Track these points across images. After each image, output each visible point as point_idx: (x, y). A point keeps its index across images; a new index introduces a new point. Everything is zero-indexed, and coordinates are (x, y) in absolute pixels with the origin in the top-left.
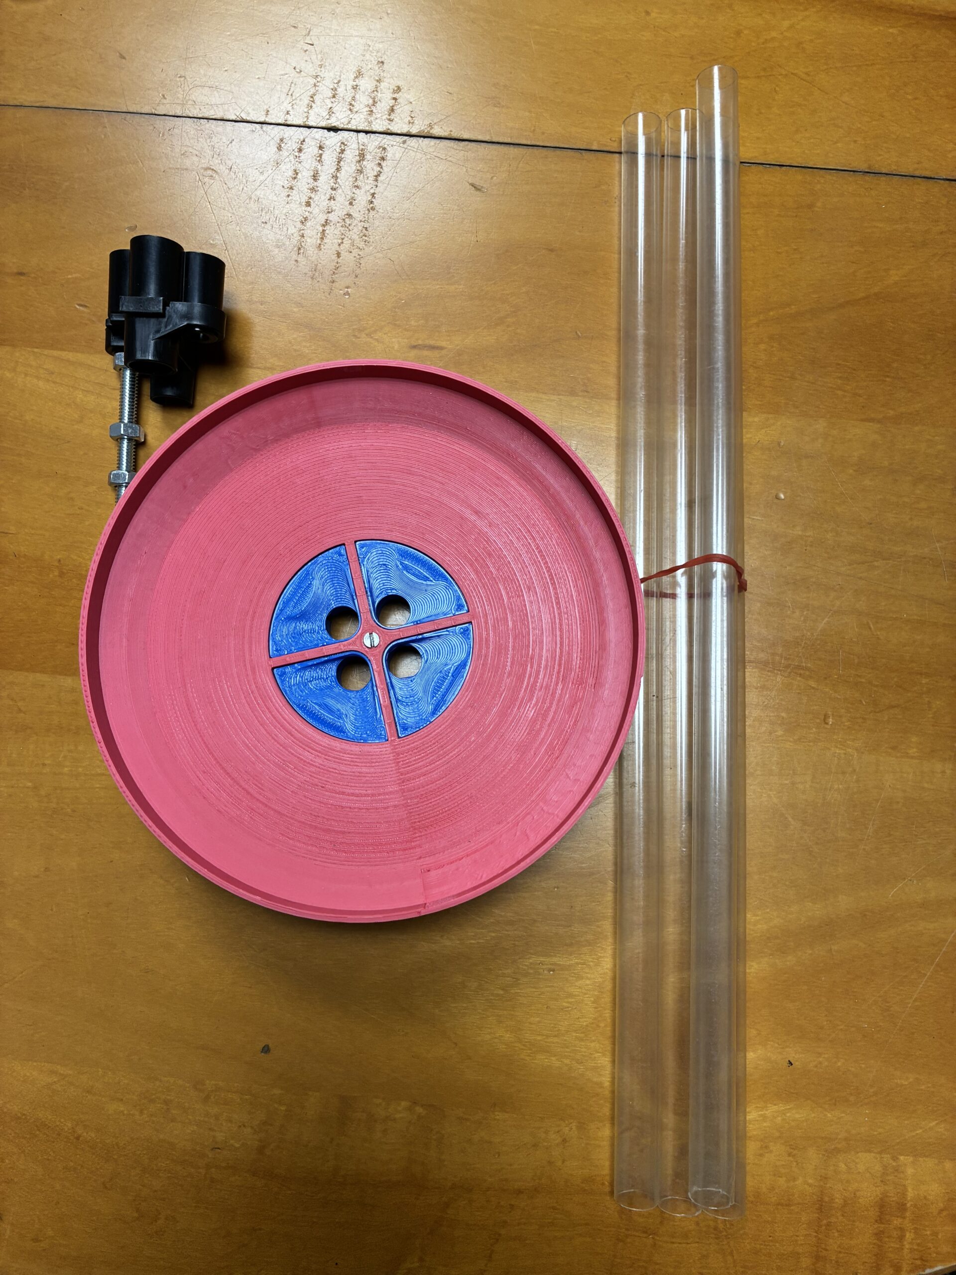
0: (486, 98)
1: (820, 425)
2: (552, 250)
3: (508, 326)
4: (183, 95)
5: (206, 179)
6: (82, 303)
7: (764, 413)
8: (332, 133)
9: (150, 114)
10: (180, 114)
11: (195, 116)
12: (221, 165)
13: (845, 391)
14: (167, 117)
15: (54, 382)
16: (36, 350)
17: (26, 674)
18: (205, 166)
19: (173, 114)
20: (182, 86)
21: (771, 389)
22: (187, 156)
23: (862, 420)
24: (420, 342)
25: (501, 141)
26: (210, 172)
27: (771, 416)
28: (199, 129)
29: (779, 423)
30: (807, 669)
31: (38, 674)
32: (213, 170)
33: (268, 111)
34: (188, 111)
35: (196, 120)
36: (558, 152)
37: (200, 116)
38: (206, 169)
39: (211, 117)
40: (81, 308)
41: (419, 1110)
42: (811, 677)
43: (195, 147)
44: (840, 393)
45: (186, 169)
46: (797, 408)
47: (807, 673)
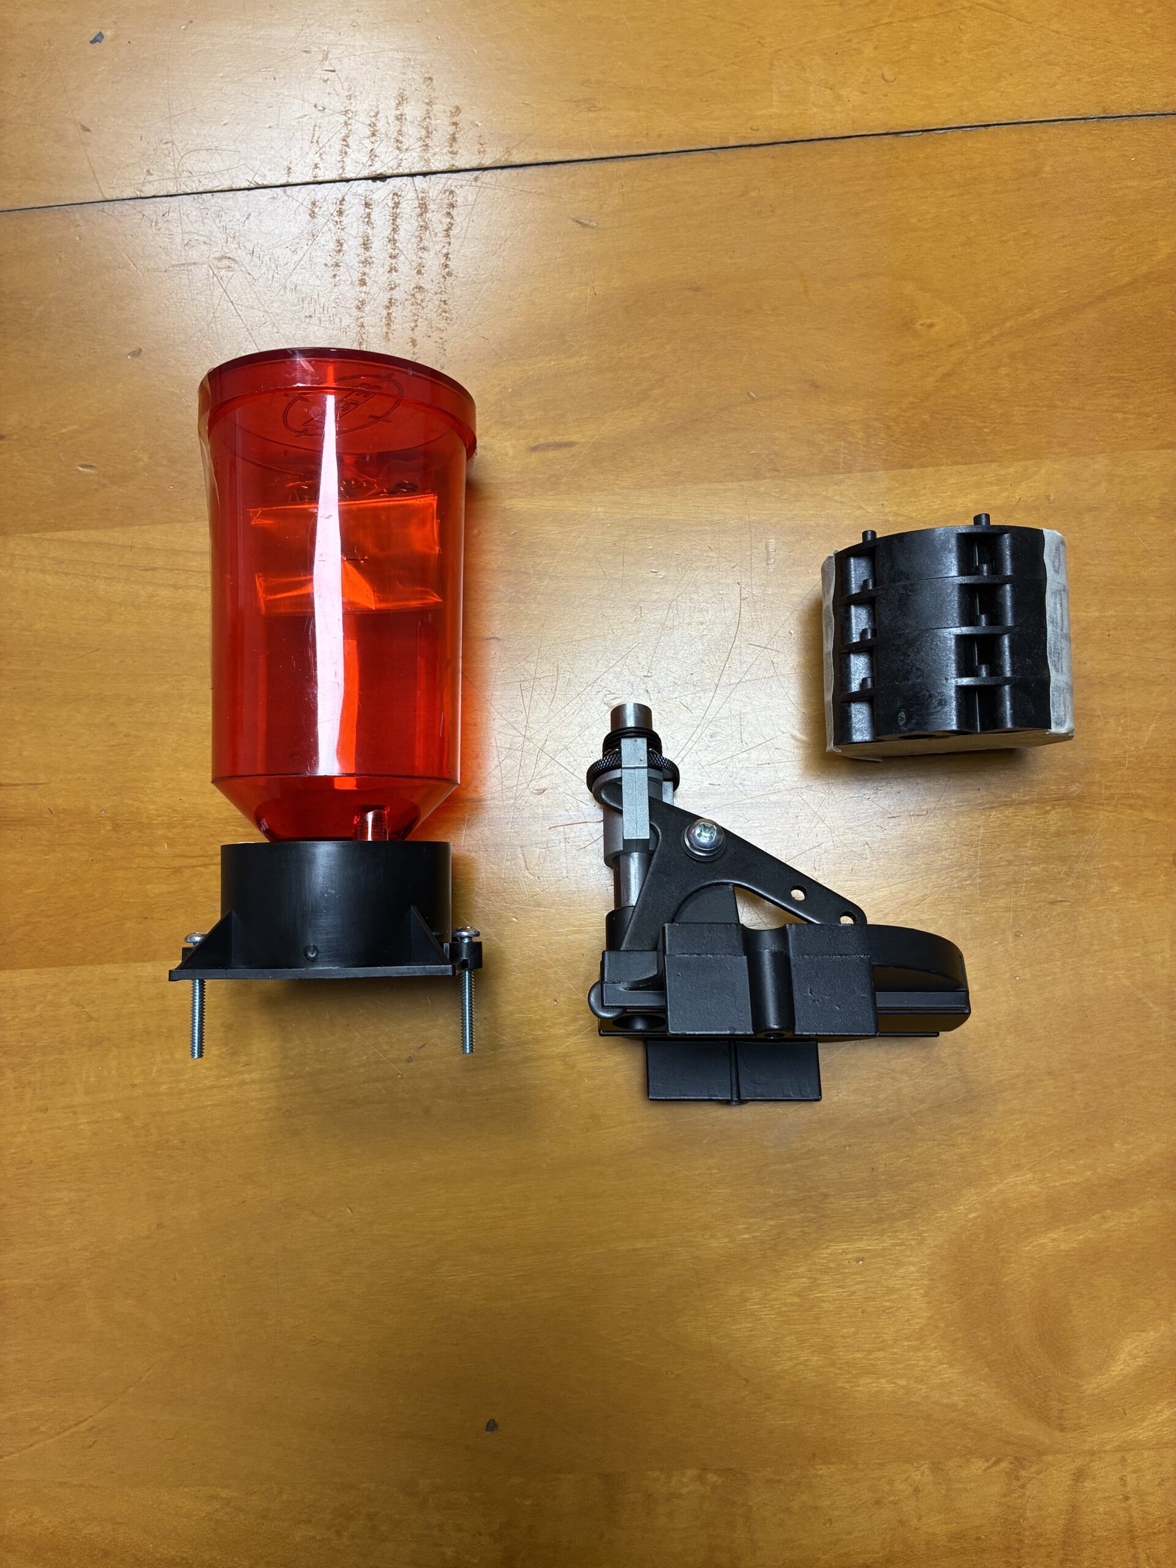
0: (575, 102)
1: (1100, 464)
2: (697, 289)
3: (656, 400)
4: (174, 165)
5: (223, 272)
6: (85, 463)
7: (1021, 460)
8: (379, 183)
9: (135, 199)
10: (174, 192)
11: (195, 191)
12: (239, 251)
13: (1125, 413)
14: (158, 199)
15: (66, 574)
16: (35, 535)
17: (90, 968)
18: (218, 255)
19: (165, 194)
20: (171, 155)
21: (1024, 426)
22: (193, 246)
23: (1158, 448)
24: (542, 441)
25: (605, 155)
26: (226, 262)
27: (1030, 462)
28: (202, 207)
29: (1043, 471)
30: (1139, 797)
31: (106, 966)
32: (229, 258)
33: (290, 168)
34: (184, 187)
35: (196, 196)
36: (684, 157)
37: (200, 190)
38: (220, 259)
39: (216, 189)
40: (86, 470)
41: (712, 1478)
42: (1146, 807)
43: (201, 233)
44: (1120, 416)
45: (195, 264)
46: (1065, 445)
47: (1140, 802)
